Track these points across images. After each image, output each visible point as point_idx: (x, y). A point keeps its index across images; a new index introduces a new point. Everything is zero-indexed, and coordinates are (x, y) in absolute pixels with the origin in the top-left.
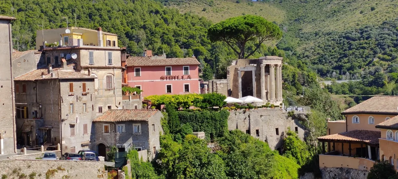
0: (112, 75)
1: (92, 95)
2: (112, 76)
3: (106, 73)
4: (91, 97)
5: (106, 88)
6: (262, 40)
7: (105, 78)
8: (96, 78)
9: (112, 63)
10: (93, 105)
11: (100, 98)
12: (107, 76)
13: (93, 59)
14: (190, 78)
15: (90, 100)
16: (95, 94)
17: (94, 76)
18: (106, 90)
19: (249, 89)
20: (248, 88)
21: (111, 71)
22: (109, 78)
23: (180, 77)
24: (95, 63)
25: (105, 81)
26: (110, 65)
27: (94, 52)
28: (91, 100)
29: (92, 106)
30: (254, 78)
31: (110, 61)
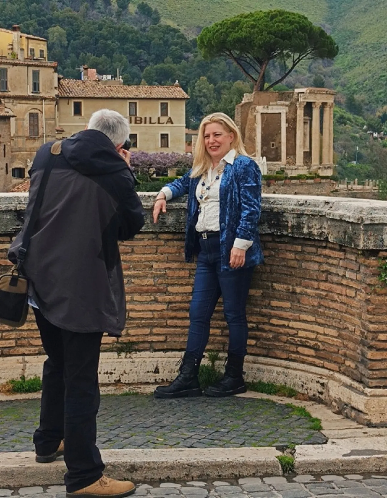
0: (39, 112)
1: (6, 146)
2: (39, 115)
3: (28, 107)
4: (4, 150)
5: (27, 134)
6: (299, 58)
7: (27, 116)
8: (13, 116)
9: (39, 90)
10: (7, 164)
11: (17, 151)
12: (30, 114)
13: (6, 82)
14: (172, 123)
15: (3, 155)
16: (10, 145)
17: (8, 112)
18: (28, 138)
19: (273, 146)
20: (272, 143)
21: (36, 104)
22: (34, 117)
23: (154, 120)
24: (10, 90)
25: (27, 123)
26: (37, 93)
27: (9, 70)
28: (5, 156)
29: (5, 165)
30: (284, 125)
31: (36, 87)
